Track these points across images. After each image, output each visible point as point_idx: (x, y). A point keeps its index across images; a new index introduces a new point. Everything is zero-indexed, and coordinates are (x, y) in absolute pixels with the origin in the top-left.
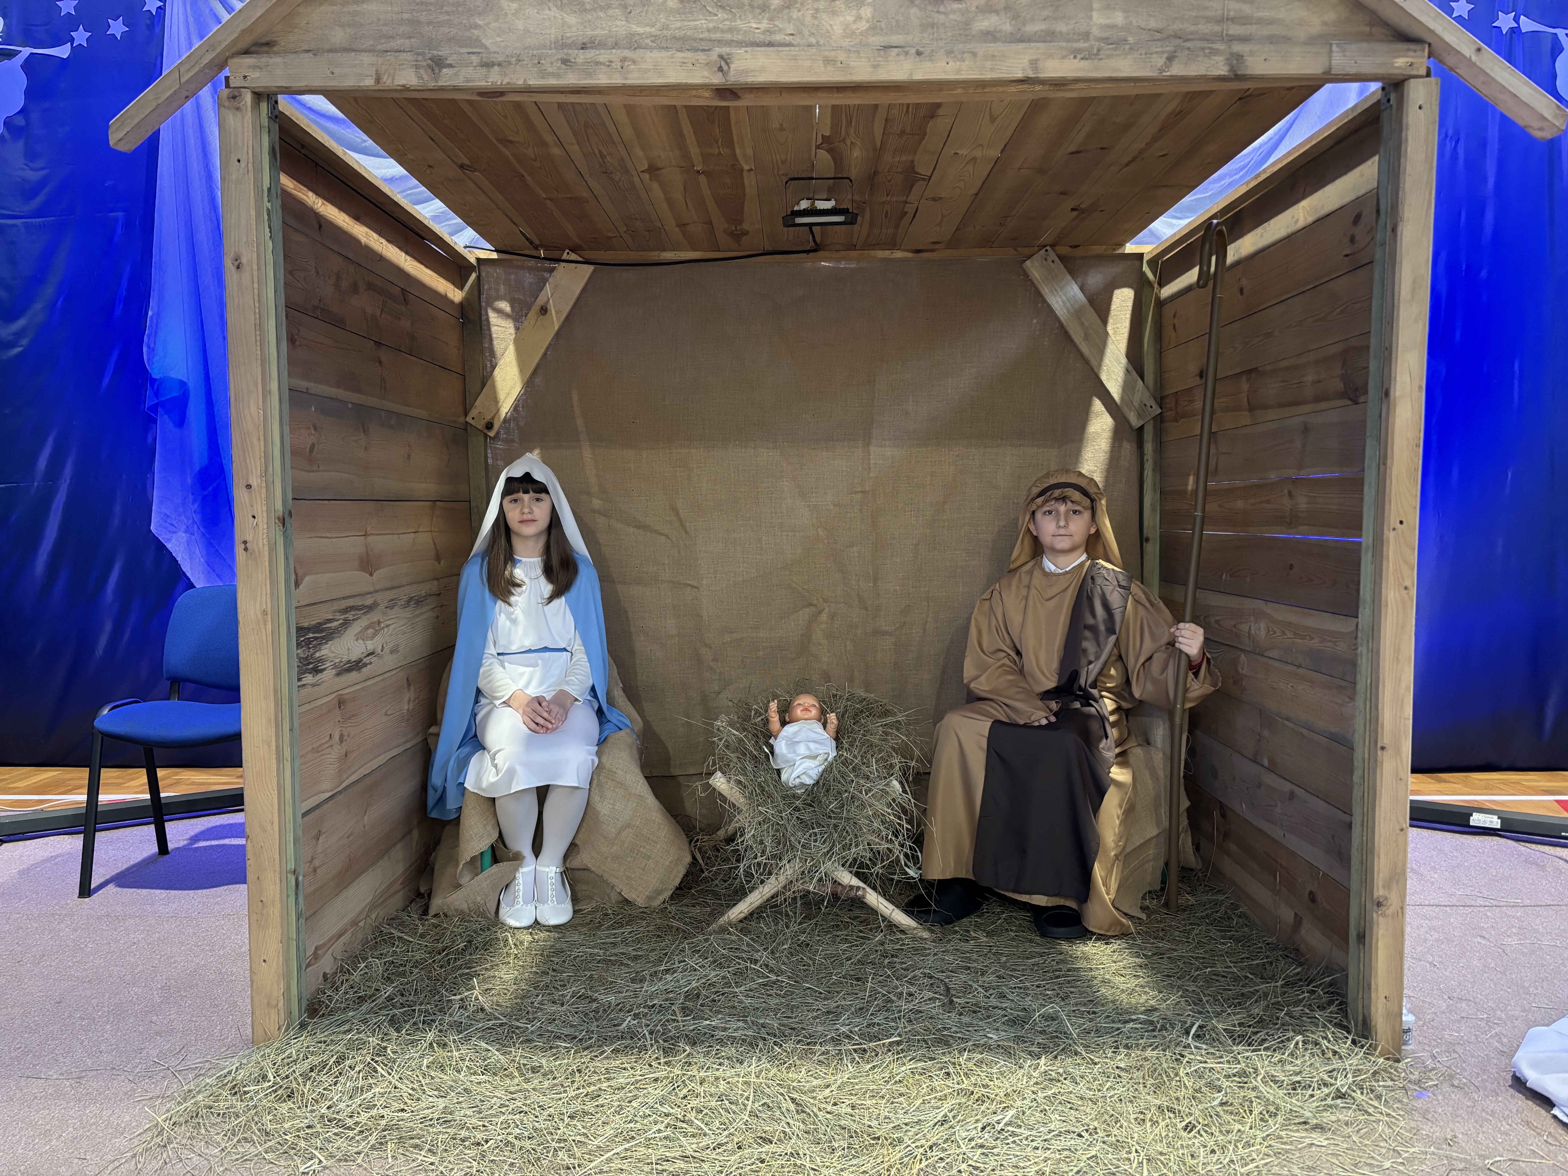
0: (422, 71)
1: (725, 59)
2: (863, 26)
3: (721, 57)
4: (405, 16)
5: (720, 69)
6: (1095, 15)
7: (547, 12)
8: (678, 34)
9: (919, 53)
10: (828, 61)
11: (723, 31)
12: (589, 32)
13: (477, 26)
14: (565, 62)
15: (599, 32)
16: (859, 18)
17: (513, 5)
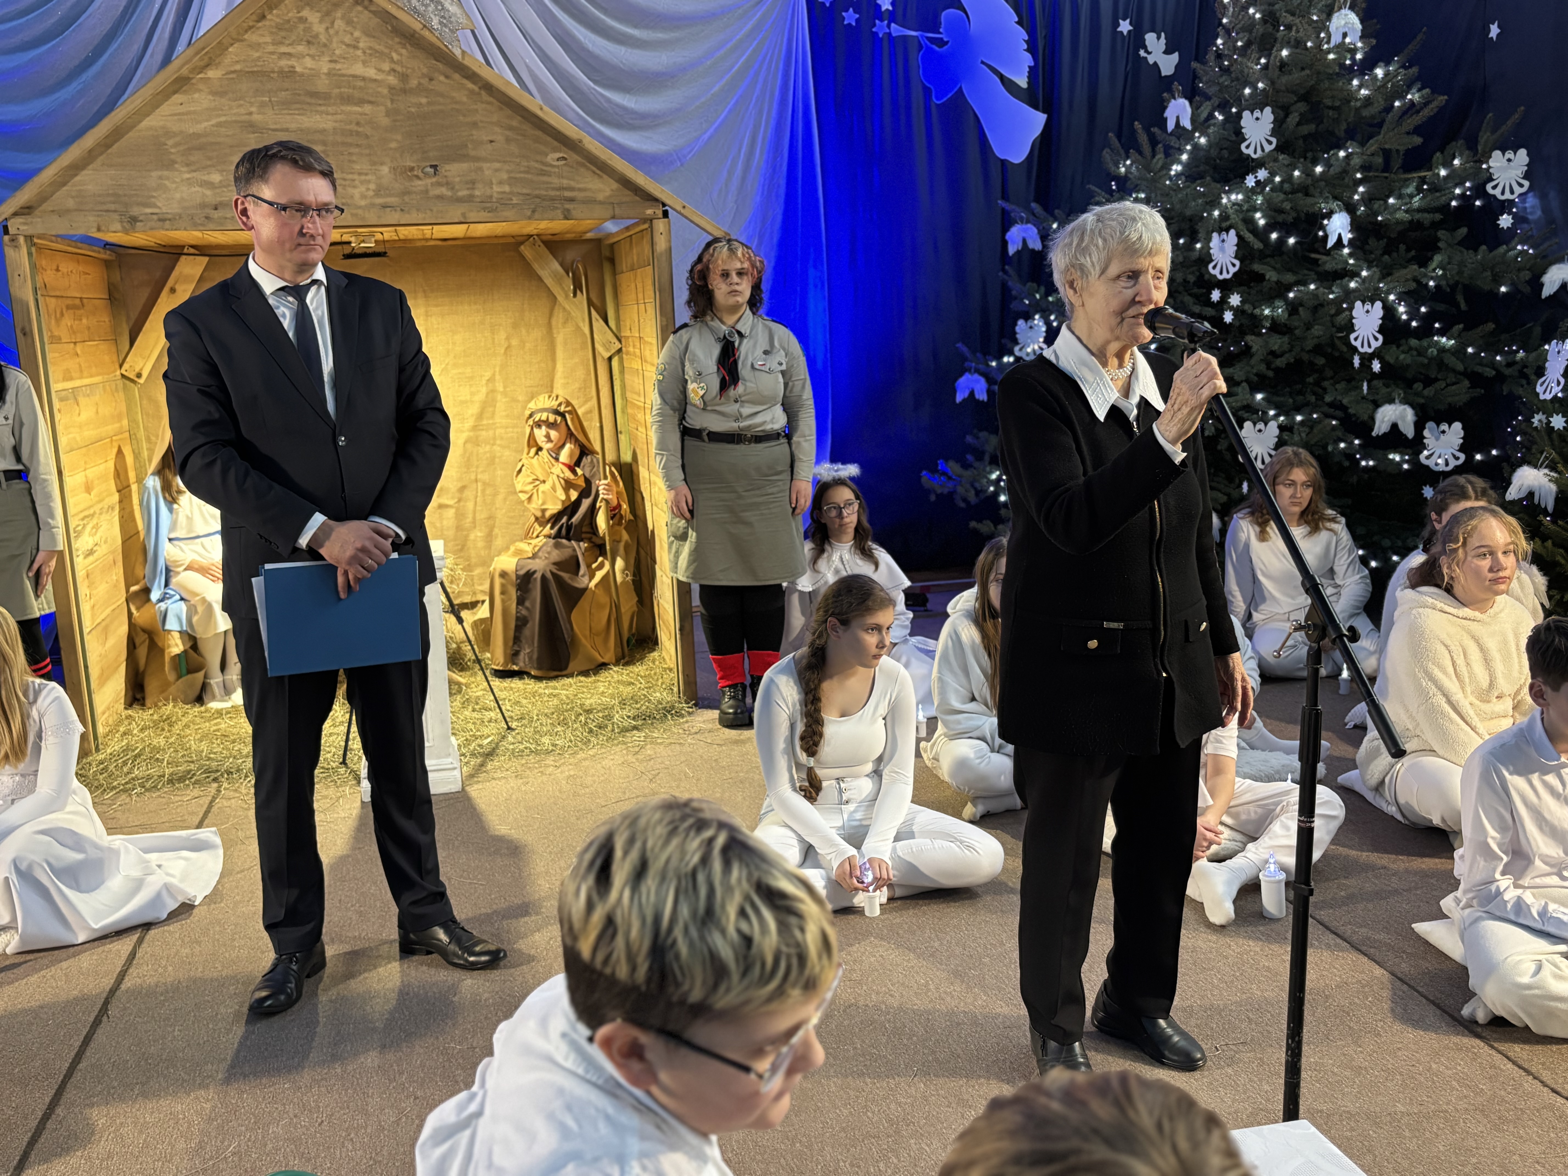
0: (124, 224)
2: (371, 193)
4: (110, 192)
6: (494, 187)
7: (193, 188)
9: (402, 211)
12: (219, 199)
13: (154, 197)
14: (207, 218)
15: (224, 198)
16: (368, 189)
17: (174, 186)
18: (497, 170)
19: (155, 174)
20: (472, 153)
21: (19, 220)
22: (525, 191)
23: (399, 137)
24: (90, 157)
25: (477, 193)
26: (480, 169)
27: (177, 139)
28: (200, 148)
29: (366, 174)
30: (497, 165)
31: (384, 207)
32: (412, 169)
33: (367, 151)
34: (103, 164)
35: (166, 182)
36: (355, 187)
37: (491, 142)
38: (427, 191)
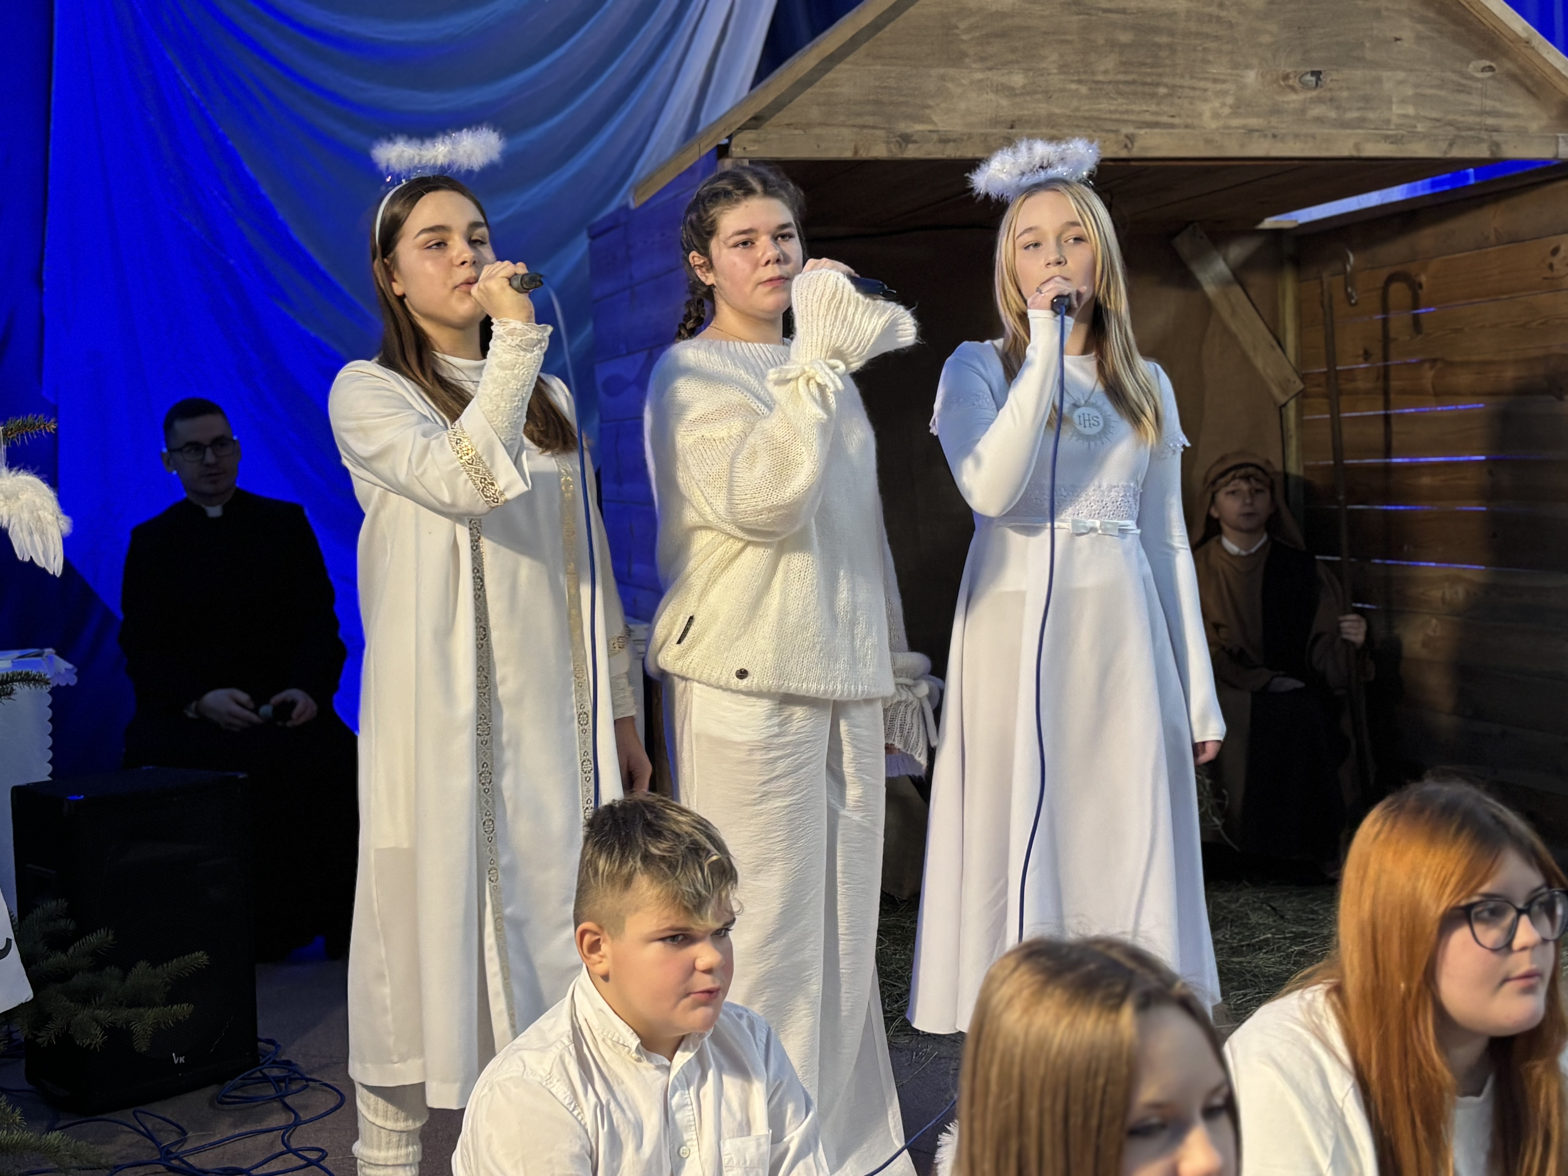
0: (892, 146)
1: (1130, 138)
2: (1227, 111)
3: (1127, 136)
4: (871, 97)
5: (1126, 146)
6: (1394, 107)
7: (985, 95)
8: (1087, 114)
9: (1274, 136)
10: (1208, 141)
11: (1121, 113)
12: (1018, 113)
13: (929, 107)
15: (1026, 112)
16: (1223, 105)
17: (959, 90)
18: (1401, 83)
19: (935, 72)
20: (1369, 55)
21: (749, 135)
22: (1434, 115)
23: (1273, 28)
24: (852, 45)
25: (1371, 115)
26: (1379, 80)
27: (973, 20)
28: (1003, 34)
29: (1224, 82)
30: (1401, 75)
31: (1251, 131)
32: (1286, 77)
33: (1229, 47)
34: (868, 55)
35: (950, 85)
36: (1206, 100)
37: (1397, 39)
38: (1303, 111)
